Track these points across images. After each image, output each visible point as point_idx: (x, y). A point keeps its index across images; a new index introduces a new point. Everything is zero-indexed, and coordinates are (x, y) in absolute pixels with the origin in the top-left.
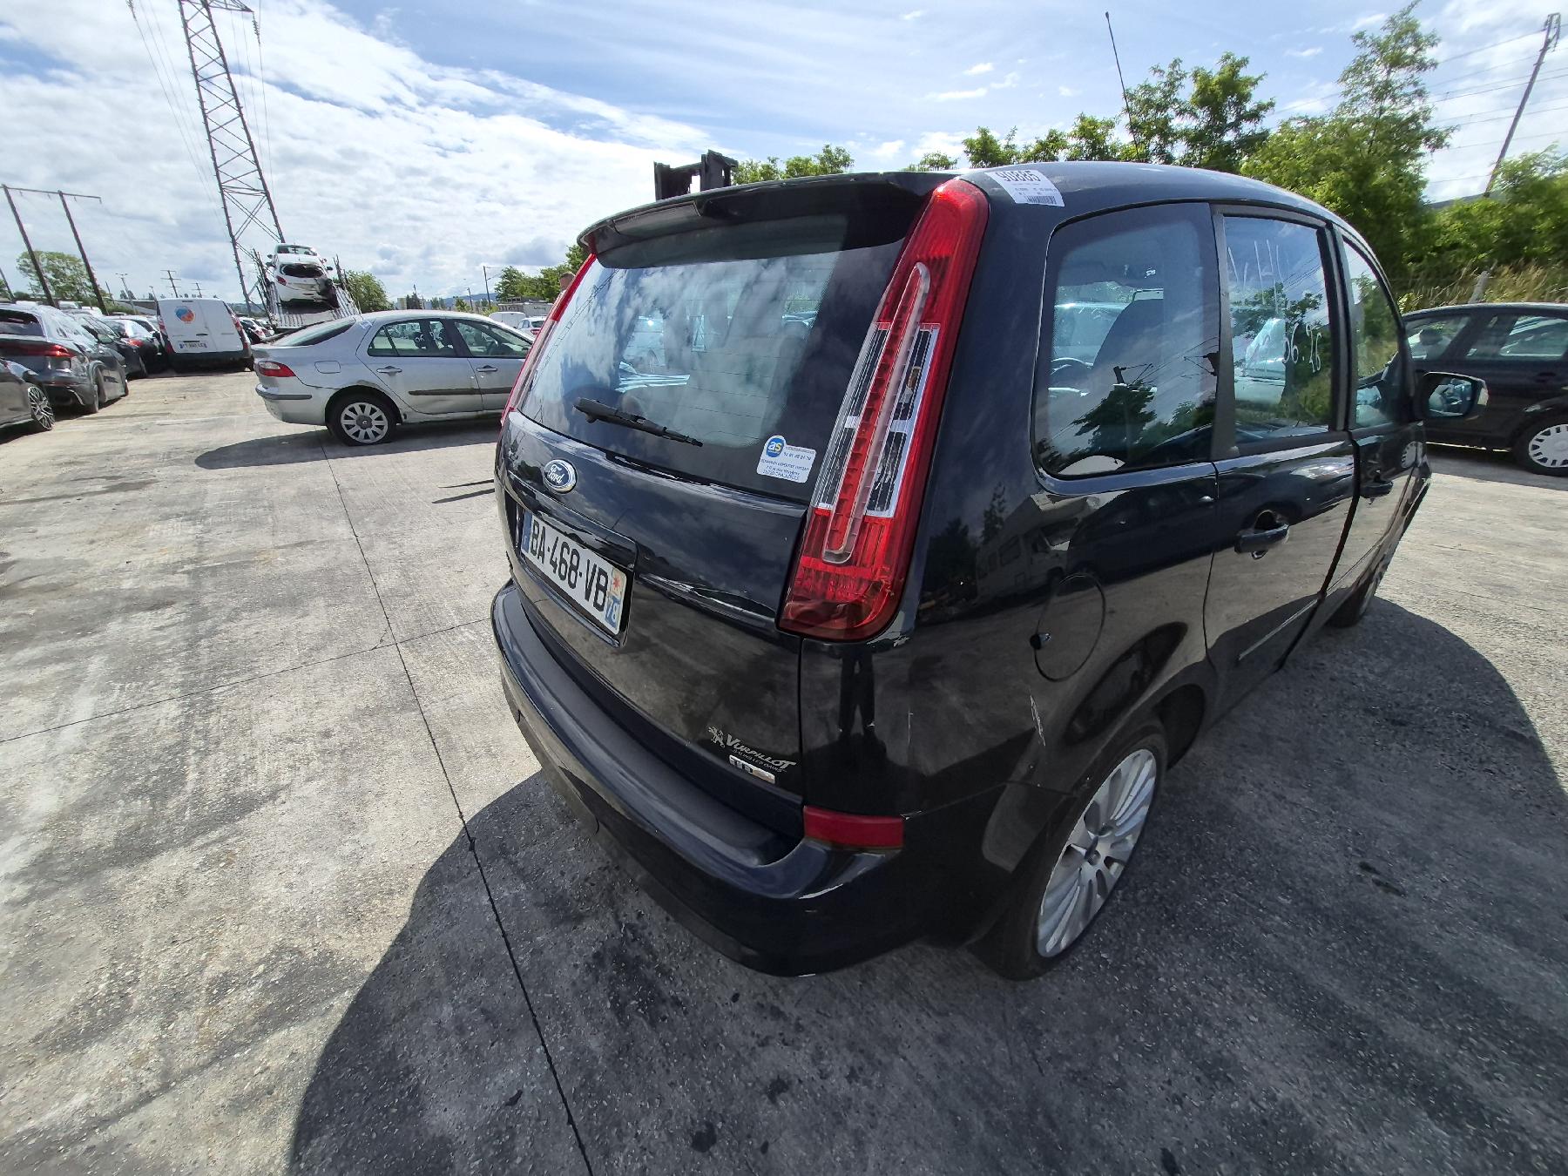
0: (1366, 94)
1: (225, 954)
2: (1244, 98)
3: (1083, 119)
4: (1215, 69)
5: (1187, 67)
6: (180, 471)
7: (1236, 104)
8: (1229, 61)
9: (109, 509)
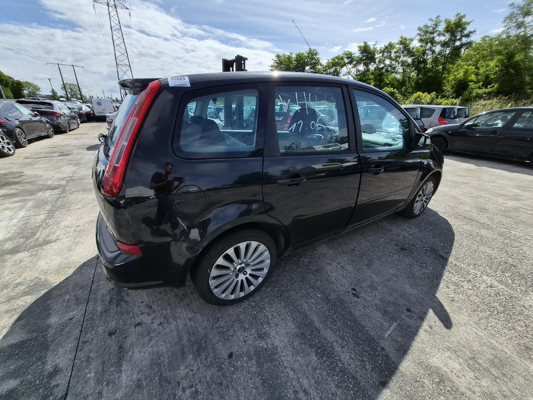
0: (513, 26)
1: (22, 277)
2: (464, 29)
3: (402, 38)
4: (453, 19)
5: (442, 18)
6: (80, 151)
7: (461, 31)
8: (459, 16)
9: (56, 161)
